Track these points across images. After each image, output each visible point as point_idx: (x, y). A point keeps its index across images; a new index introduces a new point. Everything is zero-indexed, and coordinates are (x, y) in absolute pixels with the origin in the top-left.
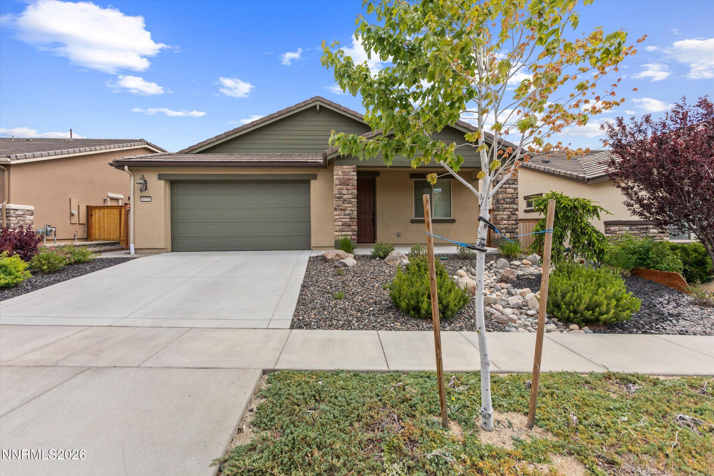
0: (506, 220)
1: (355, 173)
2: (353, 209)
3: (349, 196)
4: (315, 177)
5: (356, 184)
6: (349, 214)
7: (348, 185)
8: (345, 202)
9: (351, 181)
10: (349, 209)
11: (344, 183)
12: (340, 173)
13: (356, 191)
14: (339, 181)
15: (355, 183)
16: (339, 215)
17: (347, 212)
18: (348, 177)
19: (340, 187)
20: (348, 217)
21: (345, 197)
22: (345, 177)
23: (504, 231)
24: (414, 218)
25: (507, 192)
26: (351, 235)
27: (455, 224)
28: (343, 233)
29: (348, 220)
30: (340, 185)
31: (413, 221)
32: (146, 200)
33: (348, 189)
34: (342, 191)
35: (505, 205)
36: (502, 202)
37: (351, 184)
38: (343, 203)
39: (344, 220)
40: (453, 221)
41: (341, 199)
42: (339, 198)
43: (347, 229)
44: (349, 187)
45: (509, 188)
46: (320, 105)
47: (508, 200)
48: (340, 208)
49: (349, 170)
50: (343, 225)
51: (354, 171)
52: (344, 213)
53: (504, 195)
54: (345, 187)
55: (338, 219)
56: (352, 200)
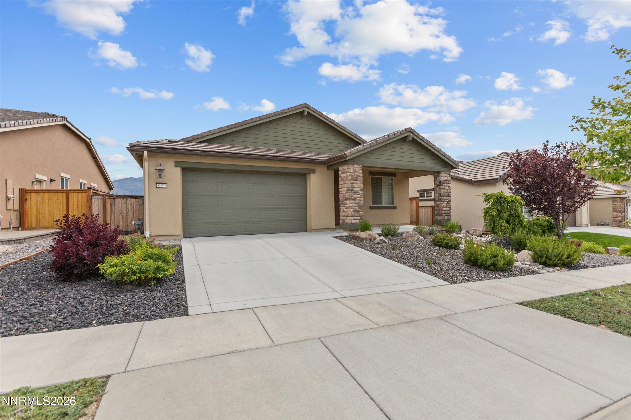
0: (445, 208)
1: (361, 171)
2: (361, 199)
3: (358, 189)
4: (314, 171)
5: (362, 180)
6: (358, 203)
7: (357, 180)
8: (355, 194)
9: (359, 177)
10: (358, 199)
11: (355, 179)
12: (352, 171)
13: (362, 185)
14: (352, 177)
15: (362, 178)
16: (352, 204)
17: (357, 201)
18: (357, 174)
19: (352, 181)
20: (357, 205)
21: (355, 189)
22: (356, 174)
23: (444, 215)
24: (372, 206)
25: (446, 189)
26: (359, 219)
27: (396, 210)
28: (355, 218)
29: (357, 207)
30: (352, 180)
31: (371, 208)
32: (162, 186)
33: (357, 184)
34: (353, 184)
35: (444, 198)
36: (443, 195)
37: (359, 180)
38: (354, 194)
39: (355, 207)
40: (395, 208)
41: (353, 191)
42: (351, 190)
43: (357, 215)
44: (358, 182)
45: (447, 186)
46: (308, 112)
47: (446, 194)
48: (352, 198)
49: (358, 169)
50: (354, 212)
51: (361, 170)
52: (355, 202)
53: (444, 191)
54: (355, 182)
55: (351, 206)
56: (360, 192)
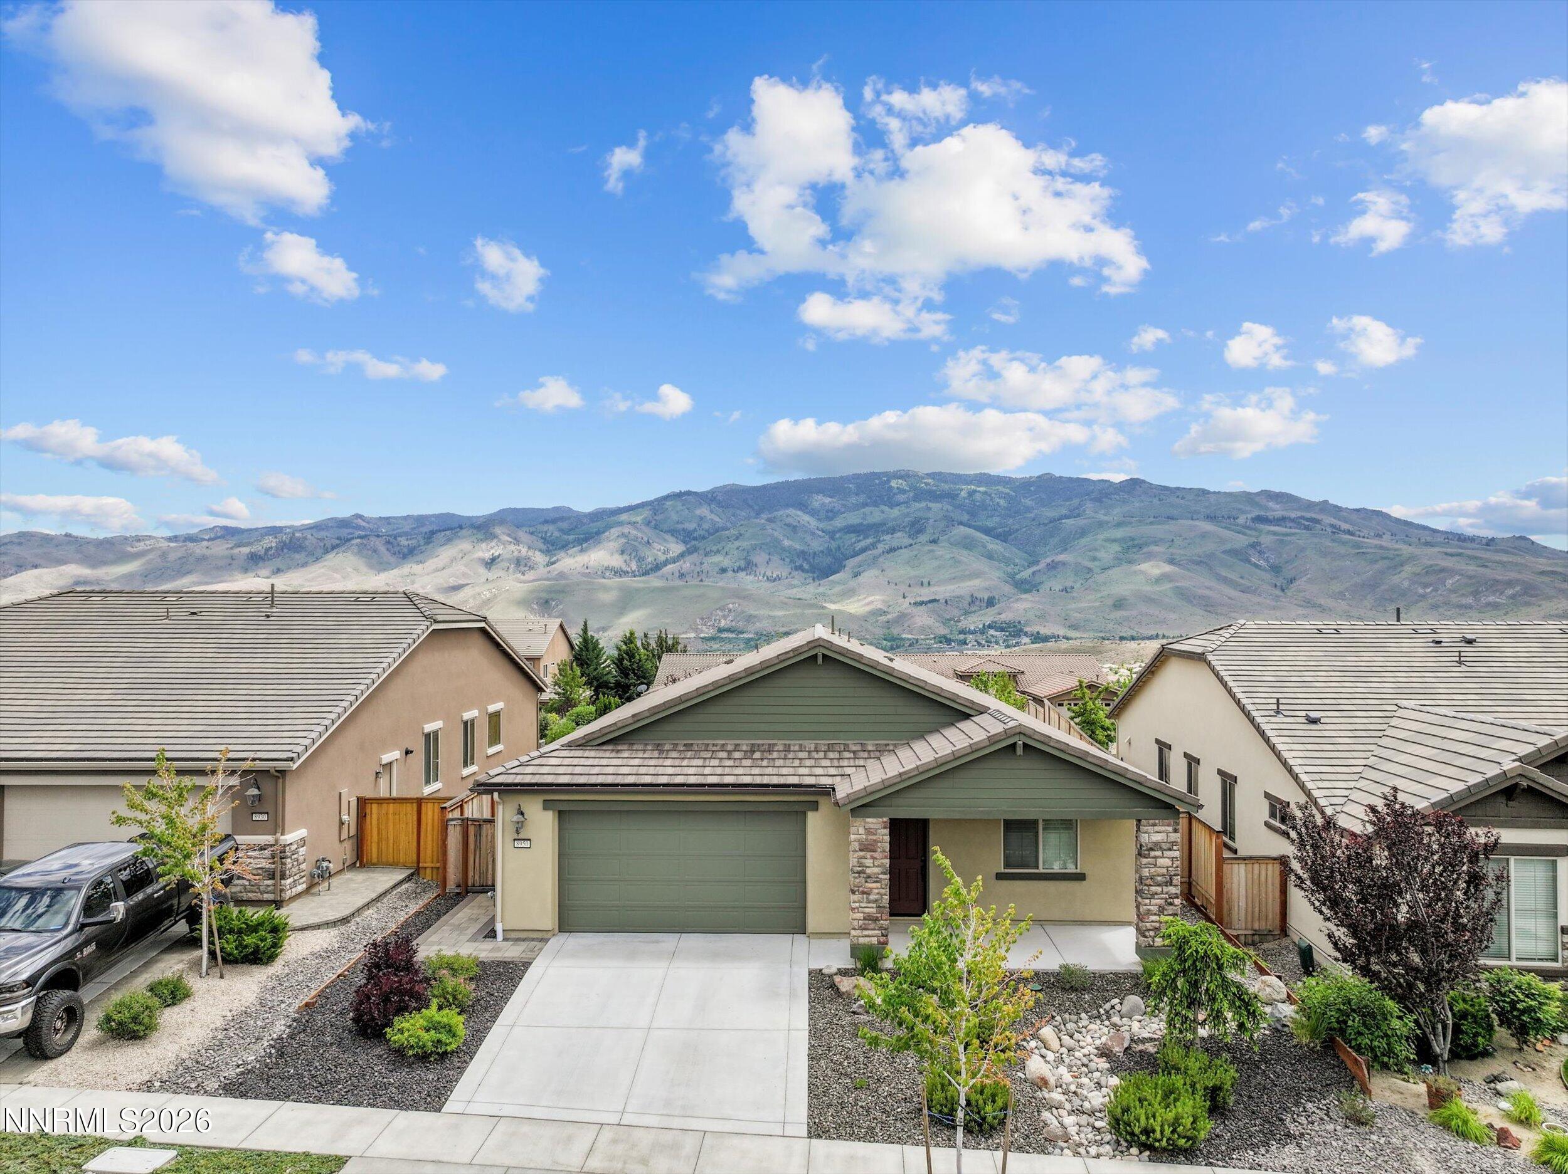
0: (1155, 914)
1: (887, 831)
2: (883, 891)
3: (876, 870)
5: (888, 850)
6: (876, 901)
7: (874, 851)
8: (868, 880)
9: (879, 844)
10: (876, 891)
11: (867, 847)
12: (861, 831)
13: (888, 861)
14: (860, 844)
15: (887, 847)
16: (859, 902)
17: (872, 897)
18: (874, 837)
19: (861, 854)
20: (874, 905)
21: (868, 871)
22: (870, 837)
23: (1152, 933)
25: (1158, 865)
26: (878, 936)
28: (866, 933)
29: (874, 910)
30: (861, 850)
33: (874, 858)
34: (863, 860)
35: (1153, 889)
36: (1149, 882)
37: (879, 850)
38: (866, 882)
39: (867, 910)
41: (862, 875)
42: (859, 872)
43: (872, 926)
44: (875, 855)
45: (1163, 857)
47: (1159, 878)
48: (861, 889)
49: (876, 826)
50: (865, 919)
51: (885, 828)
52: (867, 898)
53: (1153, 870)
54: (868, 855)
55: (858, 908)
56: (881, 876)
